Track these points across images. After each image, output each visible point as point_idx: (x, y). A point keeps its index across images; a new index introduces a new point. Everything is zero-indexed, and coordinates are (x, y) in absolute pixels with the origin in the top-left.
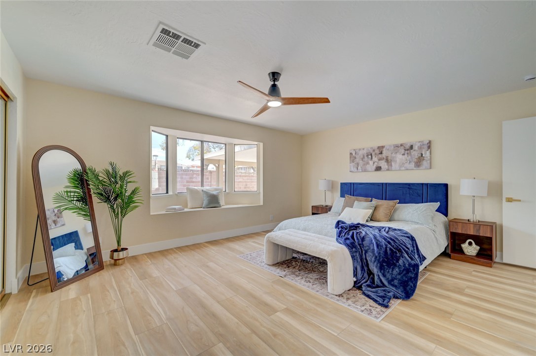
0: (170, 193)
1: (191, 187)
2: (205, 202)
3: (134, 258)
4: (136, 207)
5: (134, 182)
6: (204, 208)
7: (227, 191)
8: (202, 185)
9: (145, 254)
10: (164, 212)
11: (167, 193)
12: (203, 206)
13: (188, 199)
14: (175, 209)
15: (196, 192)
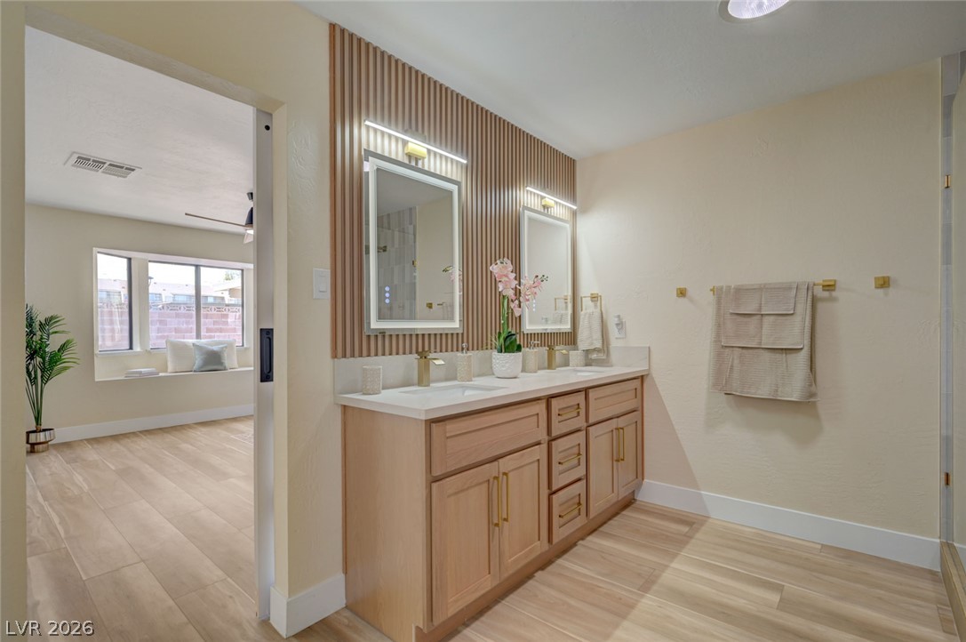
0: (137, 348)
1: (173, 339)
2: (198, 362)
3: (67, 445)
4: (65, 369)
5: (63, 332)
6: (195, 371)
7: (245, 346)
8: (198, 336)
9: (86, 440)
10: (123, 378)
11: (131, 348)
12: (195, 368)
13: (169, 359)
14: (140, 373)
15: (185, 346)
